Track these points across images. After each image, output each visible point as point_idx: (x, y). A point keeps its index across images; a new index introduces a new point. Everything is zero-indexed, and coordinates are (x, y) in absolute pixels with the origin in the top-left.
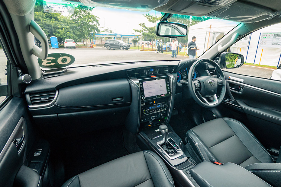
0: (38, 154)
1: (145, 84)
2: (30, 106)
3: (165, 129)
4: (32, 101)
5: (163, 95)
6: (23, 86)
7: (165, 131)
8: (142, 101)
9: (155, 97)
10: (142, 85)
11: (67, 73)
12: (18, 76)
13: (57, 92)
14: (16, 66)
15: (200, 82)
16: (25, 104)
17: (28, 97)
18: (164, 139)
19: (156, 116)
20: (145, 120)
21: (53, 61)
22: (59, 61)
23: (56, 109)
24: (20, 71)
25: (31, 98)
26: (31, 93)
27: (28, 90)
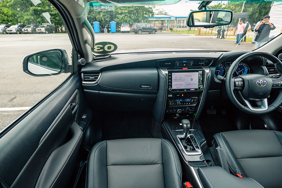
0: (84, 117)
1: (174, 75)
2: (83, 82)
3: (187, 124)
4: (84, 78)
5: (193, 90)
6: (80, 67)
7: (187, 126)
8: (169, 92)
9: (183, 90)
10: (171, 76)
11: (110, 58)
12: (78, 59)
13: (100, 74)
14: (77, 52)
15: (243, 81)
16: (80, 80)
17: (82, 75)
18: (184, 134)
19: (183, 110)
20: (171, 111)
21: (101, 48)
22: (106, 48)
23: (98, 87)
24: (79, 56)
25: (84, 76)
26: (85, 73)
27: (83, 70)
